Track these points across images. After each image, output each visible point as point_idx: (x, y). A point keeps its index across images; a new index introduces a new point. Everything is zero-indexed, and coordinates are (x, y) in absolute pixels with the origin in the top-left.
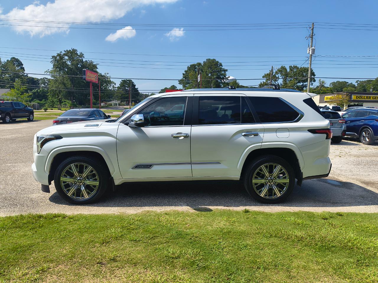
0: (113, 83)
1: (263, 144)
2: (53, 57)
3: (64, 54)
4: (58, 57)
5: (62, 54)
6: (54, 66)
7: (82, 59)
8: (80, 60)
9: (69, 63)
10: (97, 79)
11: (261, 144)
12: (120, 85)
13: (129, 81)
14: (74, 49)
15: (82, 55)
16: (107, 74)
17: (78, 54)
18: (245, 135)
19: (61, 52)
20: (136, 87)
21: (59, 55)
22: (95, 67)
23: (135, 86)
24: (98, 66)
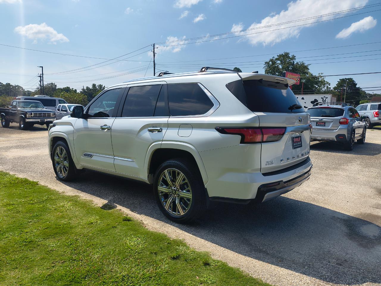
0: (327, 83)
1: (163, 142)
2: (266, 63)
3: (277, 59)
4: (271, 63)
5: (274, 59)
6: (265, 71)
7: (294, 61)
8: (291, 63)
9: (280, 67)
10: (298, 81)
11: (160, 142)
12: (337, 85)
13: (349, 80)
14: (286, 52)
15: (294, 58)
16: (321, 74)
17: (290, 57)
18: (150, 131)
19: (274, 57)
20: (357, 86)
21: (272, 60)
22: (306, 68)
23: (356, 84)
24: (309, 67)
